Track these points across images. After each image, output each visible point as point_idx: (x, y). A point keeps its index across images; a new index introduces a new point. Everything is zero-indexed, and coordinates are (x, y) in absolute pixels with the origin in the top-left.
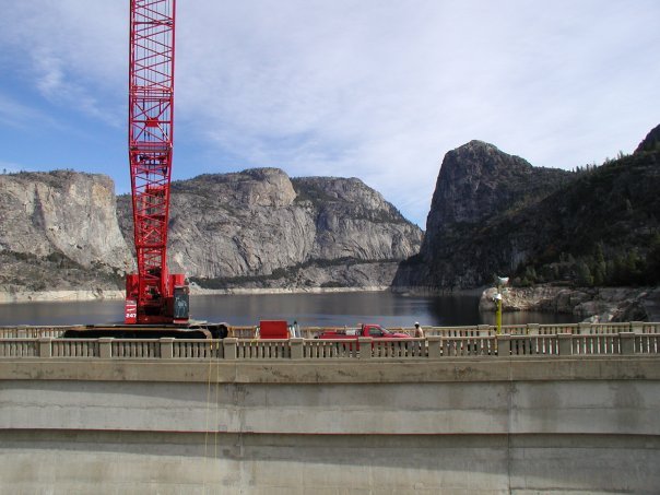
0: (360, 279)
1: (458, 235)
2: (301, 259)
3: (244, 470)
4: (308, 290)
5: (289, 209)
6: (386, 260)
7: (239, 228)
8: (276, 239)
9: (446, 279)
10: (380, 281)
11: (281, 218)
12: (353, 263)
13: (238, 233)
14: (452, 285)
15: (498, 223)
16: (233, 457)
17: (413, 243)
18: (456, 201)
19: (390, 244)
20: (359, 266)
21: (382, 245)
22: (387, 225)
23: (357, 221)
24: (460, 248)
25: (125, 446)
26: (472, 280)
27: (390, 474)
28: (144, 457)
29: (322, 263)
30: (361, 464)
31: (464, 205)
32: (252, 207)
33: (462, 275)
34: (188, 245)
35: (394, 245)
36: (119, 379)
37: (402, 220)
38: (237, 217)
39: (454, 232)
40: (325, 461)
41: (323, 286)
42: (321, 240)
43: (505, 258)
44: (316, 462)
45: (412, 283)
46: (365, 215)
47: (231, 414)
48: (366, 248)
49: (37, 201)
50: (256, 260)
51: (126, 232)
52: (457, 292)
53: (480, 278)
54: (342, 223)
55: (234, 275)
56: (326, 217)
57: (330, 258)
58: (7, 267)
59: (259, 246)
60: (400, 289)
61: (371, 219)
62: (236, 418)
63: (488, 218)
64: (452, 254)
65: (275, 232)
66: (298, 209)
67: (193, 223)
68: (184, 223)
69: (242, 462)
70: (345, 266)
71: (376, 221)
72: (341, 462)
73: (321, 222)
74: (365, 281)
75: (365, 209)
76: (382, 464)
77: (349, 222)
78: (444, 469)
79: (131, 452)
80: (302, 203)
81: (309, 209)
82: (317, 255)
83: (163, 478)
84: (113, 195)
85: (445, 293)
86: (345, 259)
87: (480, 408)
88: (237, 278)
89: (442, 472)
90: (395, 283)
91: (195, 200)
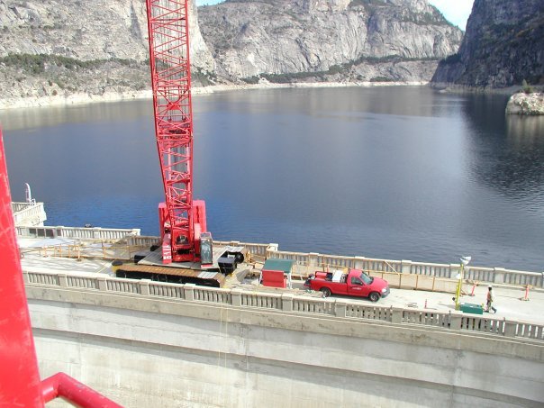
0: (404, 74)
1: (495, 37)
2: (354, 57)
3: (249, 379)
4: (360, 84)
5: (343, 14)
6: (428, 59)
7: (301, 31)
8: (332, 40)
9: (480, 79)
10: (421, 76)
11: (337, 21)
12: (399, 61)
13: (300, 35)
14: (485, 84)
15: (536, 25)
16: (241, 369)
17: (453, 43)
18: (497, 5)
19: (432, 44)
20: (403, 64)
21: (425, 45)
22: (429, 27)
23: (403, 24)
24: (496, 50)
25: (165, 352)
26: (504, 80)
27: (357, 396)
28: (179, 361)
29: (372, 61)
30: (336, 387)
31: (505, 8)
32: (312, 12)
33: (495, 75)
34: (258, 47)
35: (435, 45)
36: (156, 311)
37: (445, 23)
38: (300, 21)
39: (492, 34)
40: (308, 381)
41: (372, 80)
42: (371, 41)
43: (538, 59)
44: (302, 380)
45: (449, 80)
46: (411, 18)
47: (238, 343)
48: (410, 48)
49: (133, 15)
50: (315, 59)
51: (206, 37)
52: (489, 90)
53: (512, 78)
54: (390, 26)
55: (297, 71)
56: (376, 20)
57: (379, 56)
58: (115, 71)
59: (318, 46)
60: (439, 85)
61: (415, 22)
62: (242, 346)
63: (527, 20)
64: (488, 55)
65: (331, 34)
66: (352, 13)
67: (262, 28)
68: (254, 28)
69: (247, 373)
70: (391, 64)
71: (420, 23)
72: (320, 383)
73: (372, 24)
74: (408, 76)
75: (411, 13)
76: (351, 389)
77: (396, 24)
78: (399, 399)
79: (169, 357)
80: (355, 8)
81: (361, 14)
82: (368, 54)
83: (192, 377)
84: (194, 6)
85: (478, 90)
86: (391, 57)
87: (431, 364)
88: (299, 74)
89: (397, 401)
90: (434, 79)
91: (263, 8)
